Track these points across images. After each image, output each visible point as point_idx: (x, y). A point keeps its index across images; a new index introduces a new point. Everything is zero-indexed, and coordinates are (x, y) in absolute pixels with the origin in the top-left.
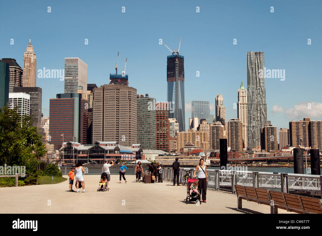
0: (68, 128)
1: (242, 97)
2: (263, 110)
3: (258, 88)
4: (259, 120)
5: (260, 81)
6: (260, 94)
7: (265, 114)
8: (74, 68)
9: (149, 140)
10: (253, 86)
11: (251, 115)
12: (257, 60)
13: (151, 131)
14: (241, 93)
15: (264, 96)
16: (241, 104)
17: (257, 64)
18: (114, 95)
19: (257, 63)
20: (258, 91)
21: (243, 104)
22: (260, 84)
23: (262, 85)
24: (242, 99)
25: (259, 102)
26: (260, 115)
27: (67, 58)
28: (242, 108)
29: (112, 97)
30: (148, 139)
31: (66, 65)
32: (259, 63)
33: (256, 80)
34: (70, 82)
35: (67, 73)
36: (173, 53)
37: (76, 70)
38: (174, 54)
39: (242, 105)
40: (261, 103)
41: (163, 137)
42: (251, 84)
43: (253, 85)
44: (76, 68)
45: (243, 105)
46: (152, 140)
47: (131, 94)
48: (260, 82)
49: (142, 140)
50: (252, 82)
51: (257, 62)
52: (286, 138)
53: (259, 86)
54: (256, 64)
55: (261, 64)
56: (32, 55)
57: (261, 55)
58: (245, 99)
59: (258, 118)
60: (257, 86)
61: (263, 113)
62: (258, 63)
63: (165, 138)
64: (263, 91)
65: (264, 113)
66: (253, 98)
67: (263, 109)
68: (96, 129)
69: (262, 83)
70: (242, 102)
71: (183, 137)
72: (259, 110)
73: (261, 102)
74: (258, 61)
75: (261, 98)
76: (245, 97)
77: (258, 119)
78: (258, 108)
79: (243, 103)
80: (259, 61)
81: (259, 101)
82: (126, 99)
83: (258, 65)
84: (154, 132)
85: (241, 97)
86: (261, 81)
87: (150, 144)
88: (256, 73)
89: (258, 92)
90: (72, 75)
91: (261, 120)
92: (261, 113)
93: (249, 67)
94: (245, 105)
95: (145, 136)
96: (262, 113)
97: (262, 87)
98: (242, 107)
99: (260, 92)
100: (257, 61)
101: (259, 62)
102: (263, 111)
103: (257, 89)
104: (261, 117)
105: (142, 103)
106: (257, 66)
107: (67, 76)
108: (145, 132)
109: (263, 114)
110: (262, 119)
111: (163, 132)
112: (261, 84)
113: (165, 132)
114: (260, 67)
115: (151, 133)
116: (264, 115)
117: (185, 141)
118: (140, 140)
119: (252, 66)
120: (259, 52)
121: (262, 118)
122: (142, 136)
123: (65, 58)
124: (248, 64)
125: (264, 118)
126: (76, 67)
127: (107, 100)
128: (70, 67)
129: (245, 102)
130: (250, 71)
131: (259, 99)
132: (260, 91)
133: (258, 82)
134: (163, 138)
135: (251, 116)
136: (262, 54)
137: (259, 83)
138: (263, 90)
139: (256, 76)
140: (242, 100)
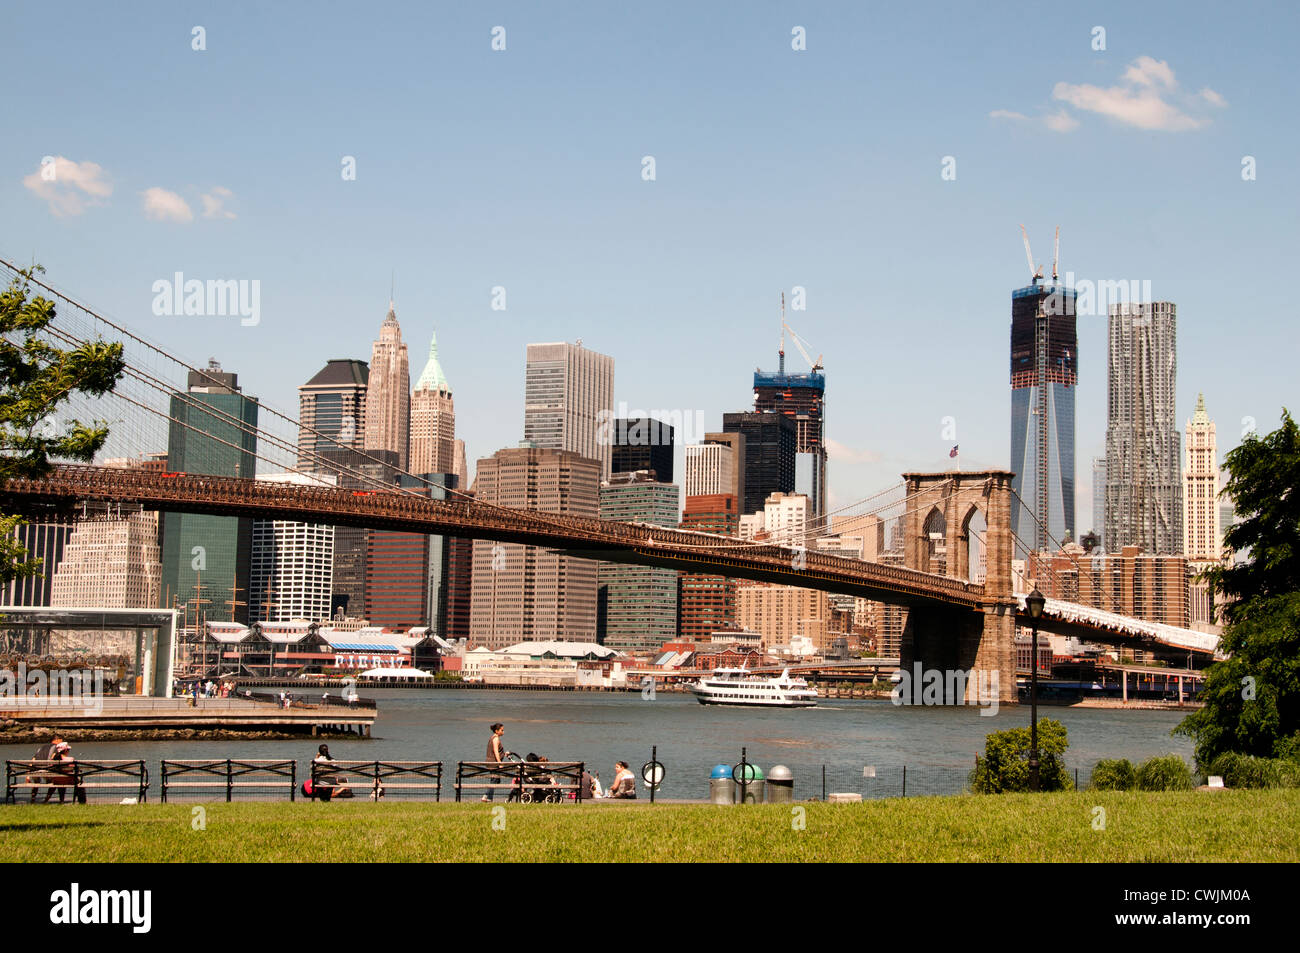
0: (413, 575)
1: (1195, 452)
2: (1162, 507)
3: (1147, 430)
4: (1147, 541)
5: (1153, 406)
6: (1153, 452)
7: (1169, 522)
8: (553, 377)
9: (647, 610)
10: (1127, 425)
11: (1117, 527)
12: (1147, 332)
13: (653, 584)
14: (1195, 435)
15: (1166, 457)
16: (1190, 478)
17: (1145, 348)
18: (521, 480)
19: (1144, 344)
20: (1148, 440)
21: (1197, 478)
22: (1153, 415)
23: (1159, 419)
24: (1195, 459)
25: (1151, 480)
26: (1151, 526)
27: (534, 345)
28: (1195, 493)
29: (517, 487)
30: (646, 607)
31: (528, 366)
32: (1151, 343)
33: (1142, 401)
34: (539, 421)
35: (533, 392)
36: (1034, 280)
37: (558, 381)
38: (1039, 282)
39: (1195, 482)
40: (1156, 484)
41: (715, 601)
42: (1119, 417)
43: (1126, 419)
44: (558, 376)
45: (1200, 482)
46: (659, 610)
47: (568, 477)
48: (1153, 410)
49: (632, 611)
50: (1124, 408)
51: (1144, 339)
52: (1203, 608)
53: (1151, 421)
54: (1141, 346)
55: (1157, 344)
56: (393, 349)
57: (1160, 312)
58: (1206, 459)
59: (1144, 535)
60: (1143, 424)
61: (1161, 517)
62: (1148, 341)
63: (721, 604)
64: (1164, 440)
65: (1166, 519)
66: (1127, 466)
67: (1162, 502)
68: (478, 578)
69: (1160, 412)
70: (1195, 469)
71: (753, 603)
72: (1147, 509)
73: (1156, 479)
74: (1147, 336)
75: (1157, 464)
76: (1209, 450)
77: (1144, 539)
78: (1146, 501)
79: (1202, 475)
80: (1150, 334)
81: (1148, 475)
82: (554, 493)
83: (1148, 350)
84: (666, 588)
85: (1192, 450)
86: (1156, 407)
87: (651, 623)
88: (1141, 377)
89: (1148, 445)
90: (546, 397)
91: (1154, 544)
92: (1154, 518)
93: (1114, 357)
94: (1207, 480)
95: (638, 598)
96: (1158, 520)
97: (1160, 425)
98: (1195, 488)
99: (1154, 445)
100: (1144, 335)
101: (1150, 339)
102: (1162, 511)
103: (1142, 435)
104: (1154, 531)
105: (633, 499)
106: (1144, 352)
107: (533, 403)
108: (639, 587)
109: (1162, 521)
110: (1158, 541)
111: (715, 586)
112: (1156, 416)
113: (721, 587)
114: (1154, 356)
115: (652, 590)
116: (1165, 526)
117: (759, 617)
118: (627, 610)
119: (1126, 355)
120: (1153, 305)
121: (1160, 536)
122: (633, 598)
123: (529, 345)
124: (1111, 346)
125: (1165, 535)
126: (557, 371)
127: (504, 494)
128: (542, 372)
129: (1207, 471)
130: (1119, 370)
131: (1151, 467)
132: (1154, 440)
133: (1146, 409)
134: (715, 604)
135: (1116, 530)
136: (1163, 310)
137: (1150, 413)
138: (1163, 437)
139: (1142, 389)
140: (1195, 464)
